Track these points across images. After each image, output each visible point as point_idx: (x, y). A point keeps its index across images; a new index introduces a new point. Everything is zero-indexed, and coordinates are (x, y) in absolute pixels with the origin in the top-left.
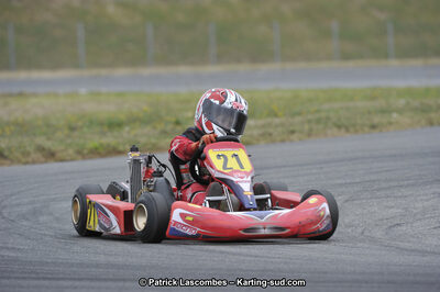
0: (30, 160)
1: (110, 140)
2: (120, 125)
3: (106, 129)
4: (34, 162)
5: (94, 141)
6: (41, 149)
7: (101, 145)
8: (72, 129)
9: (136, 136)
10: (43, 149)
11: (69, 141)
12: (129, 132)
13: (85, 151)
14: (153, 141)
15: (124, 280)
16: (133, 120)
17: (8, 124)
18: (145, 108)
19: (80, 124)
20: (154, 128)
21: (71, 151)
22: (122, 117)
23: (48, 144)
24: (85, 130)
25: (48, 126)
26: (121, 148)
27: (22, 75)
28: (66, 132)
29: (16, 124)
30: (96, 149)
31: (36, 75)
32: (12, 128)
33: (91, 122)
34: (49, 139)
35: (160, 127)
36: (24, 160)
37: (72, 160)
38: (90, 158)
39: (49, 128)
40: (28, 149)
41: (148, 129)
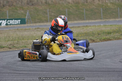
1: (108, 37)
2: (111, 33)
3: (107, 34)
5: (104, 37)
7: (106, 38)
8: (99, 34)
9: (114, 36)
10: (92, 39)
11: (98, 37)
14: (119, 37)
15: (110, 71)
16: (114, 32)
17: (83, 33)
18: (117, 29)
20: (119, 34)
21: (98, 40)
22: (111, 31)
23: (93, 38)
24: (102, 34)
25: (93, 34)
26: (111, 39)
27: (87, 21)
28: (97, 35)
29: (85, 33)
31: (90, 21)
33: (103, 32)
34: (93, 37)
37: (98, 42)
41: (117, 34)
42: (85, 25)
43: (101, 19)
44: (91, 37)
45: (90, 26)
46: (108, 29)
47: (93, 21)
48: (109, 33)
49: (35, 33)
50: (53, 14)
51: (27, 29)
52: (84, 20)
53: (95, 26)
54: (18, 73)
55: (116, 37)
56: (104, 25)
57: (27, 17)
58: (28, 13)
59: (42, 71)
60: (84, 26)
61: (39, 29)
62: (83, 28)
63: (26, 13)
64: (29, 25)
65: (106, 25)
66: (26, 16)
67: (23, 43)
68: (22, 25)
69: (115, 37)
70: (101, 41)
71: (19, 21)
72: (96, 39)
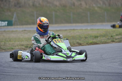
0: (75, 45)
2: (97, 37)
3: (94, 38)
4: (76, 46)
5: (91, 41)
6: (78, 43)
7: (93, 42)
8: (86, 38)
10: (79, 43)
11: (85, 41)
12: (100, 39)
13: (89, 43)
14: (105, 41)
16: (101, 36)
18: (104, 33)
19: (88, 37)
20: (106, 38)
21: (85, 43)
22: (98, 35)
23: (80, 42)
24: (89, 38)
25: (80, 37)
26: (98, 43)
27: (74, 25)
28: (84, 38)
29: (73, 37)
30: (92, 43)
31: (77, 25)
32: (71, 38)
33: (90, 36)
34: (80, 40)
35: (107, 37)
36: (74, 45)
37: (85, 45)
38: (90, 45)
39: (80, 38)
40: (75, 43)
41: (104, 38)
42: (72, 28)
43: (88, 23)
44: (78, 41)
45: (77, 30)
46: (95, 33)
48: (96, 37)
49: (22, 35)
51: (14, 31)
52: (71, 23)
53: (82, 30)
55: (103, 41)
56: (91, 29)
57: (13, 19)
58: (15, 15)
60: (71, 30)
61: (26, 32)
62: (70, 32)
63: (13, 15)
64: (16, 27)
65: (93, 29)
67: (10, 44)
68: (9, 27)
69: (102, 41)
70: (88, 45)
71: (6, 22)
72: (83, 42)
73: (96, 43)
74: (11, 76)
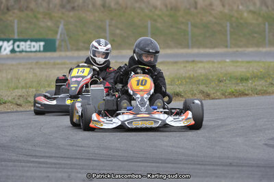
42: (190, 59)
43: (227, 47)
44: (202, 87)
45: (201, 62)
46: (241, 70)
47: (208, 51)
48: (244, 79)
50: (118, 31)
51: (58, 64)
52: (187, 46)
53: (213, 62)
54: (36, 162)
55: (259, 88)
56: (233, 62)
57: (58, 37)
58: (61, 26)
59: (89, 159)
60: (187, 62)
62: (185, 67)
63: (58, 27)
64: (63, 54)
65: (238, 62)
66: (57, 33)
68: (48, 54)
69: (256, 89)
70: (226, 97)
71: (42, 44)
72: (214, 91)
73: (242, 94)
74: (49, 166)
